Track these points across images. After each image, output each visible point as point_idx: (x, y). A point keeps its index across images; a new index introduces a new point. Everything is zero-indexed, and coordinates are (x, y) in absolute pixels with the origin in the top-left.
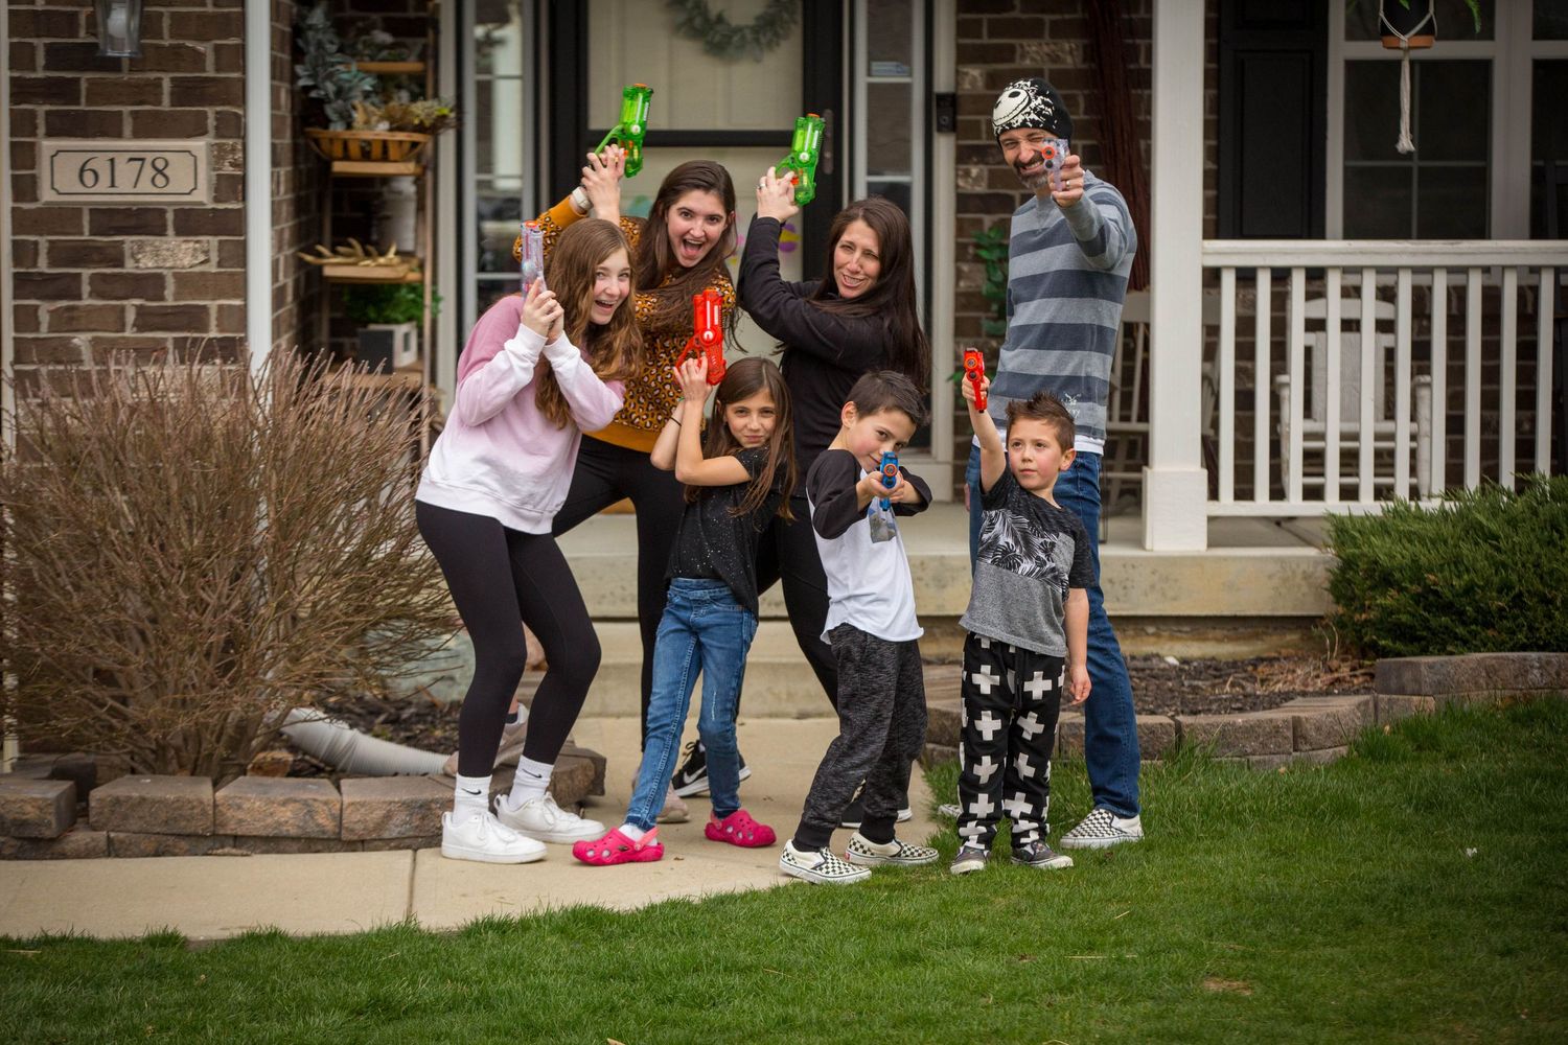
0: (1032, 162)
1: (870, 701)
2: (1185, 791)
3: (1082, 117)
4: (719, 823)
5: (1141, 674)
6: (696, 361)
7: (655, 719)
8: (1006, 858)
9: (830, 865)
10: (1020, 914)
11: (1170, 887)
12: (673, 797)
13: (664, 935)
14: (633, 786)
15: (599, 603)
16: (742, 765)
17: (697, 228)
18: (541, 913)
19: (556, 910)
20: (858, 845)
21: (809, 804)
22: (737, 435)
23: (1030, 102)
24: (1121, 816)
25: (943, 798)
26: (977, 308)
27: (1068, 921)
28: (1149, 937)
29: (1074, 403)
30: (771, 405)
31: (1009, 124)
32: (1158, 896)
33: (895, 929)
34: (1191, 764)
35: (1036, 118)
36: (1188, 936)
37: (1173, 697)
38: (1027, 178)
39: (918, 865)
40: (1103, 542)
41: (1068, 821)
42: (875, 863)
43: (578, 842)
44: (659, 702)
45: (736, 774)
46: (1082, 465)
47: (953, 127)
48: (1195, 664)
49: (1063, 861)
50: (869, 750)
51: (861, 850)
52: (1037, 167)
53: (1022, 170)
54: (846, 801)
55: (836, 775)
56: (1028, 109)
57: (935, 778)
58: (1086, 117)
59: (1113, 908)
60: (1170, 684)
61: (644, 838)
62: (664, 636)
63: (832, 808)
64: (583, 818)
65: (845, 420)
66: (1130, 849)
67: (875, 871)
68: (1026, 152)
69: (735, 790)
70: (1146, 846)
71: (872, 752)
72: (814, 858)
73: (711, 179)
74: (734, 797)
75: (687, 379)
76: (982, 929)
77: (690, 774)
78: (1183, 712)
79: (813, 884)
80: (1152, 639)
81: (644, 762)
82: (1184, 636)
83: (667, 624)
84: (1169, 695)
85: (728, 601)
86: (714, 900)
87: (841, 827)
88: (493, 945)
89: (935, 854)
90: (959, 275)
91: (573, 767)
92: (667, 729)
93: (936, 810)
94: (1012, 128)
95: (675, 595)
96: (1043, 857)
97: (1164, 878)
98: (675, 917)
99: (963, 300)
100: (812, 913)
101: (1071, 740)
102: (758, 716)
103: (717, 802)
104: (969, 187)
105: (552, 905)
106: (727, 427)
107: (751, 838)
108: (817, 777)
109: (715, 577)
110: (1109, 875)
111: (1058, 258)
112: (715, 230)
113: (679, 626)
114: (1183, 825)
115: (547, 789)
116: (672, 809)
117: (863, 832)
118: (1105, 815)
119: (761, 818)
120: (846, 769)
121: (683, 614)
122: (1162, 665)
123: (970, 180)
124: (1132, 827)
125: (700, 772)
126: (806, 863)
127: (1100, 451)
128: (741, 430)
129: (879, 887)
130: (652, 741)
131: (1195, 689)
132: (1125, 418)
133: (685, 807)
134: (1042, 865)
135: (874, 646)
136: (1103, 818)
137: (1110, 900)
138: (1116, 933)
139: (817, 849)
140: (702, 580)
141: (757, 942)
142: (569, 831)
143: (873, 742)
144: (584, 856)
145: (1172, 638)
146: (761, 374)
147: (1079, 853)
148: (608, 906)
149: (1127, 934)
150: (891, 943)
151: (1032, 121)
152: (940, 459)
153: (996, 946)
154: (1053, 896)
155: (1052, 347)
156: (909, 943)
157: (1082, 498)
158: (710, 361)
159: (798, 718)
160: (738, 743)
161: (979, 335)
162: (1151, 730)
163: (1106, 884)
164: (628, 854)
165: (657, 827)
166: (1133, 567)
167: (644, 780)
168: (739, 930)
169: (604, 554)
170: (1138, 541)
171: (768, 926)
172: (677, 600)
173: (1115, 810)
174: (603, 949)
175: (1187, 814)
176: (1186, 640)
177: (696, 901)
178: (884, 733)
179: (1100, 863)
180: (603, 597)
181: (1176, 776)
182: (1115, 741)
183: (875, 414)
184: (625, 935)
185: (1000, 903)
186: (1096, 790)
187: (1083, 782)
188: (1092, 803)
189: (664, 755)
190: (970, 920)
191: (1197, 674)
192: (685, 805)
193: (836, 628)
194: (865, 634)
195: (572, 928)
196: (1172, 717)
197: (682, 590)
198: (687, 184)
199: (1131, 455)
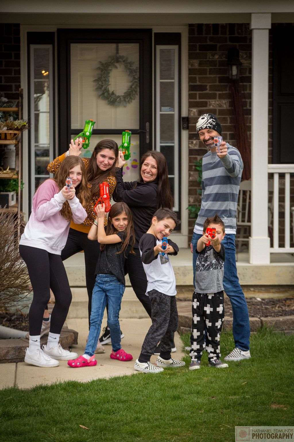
0: (209, 140)
1: (163, 314)
2: (264, 342)
3: (229, 124)
4: (114, 353)
5: (249, 304)
6: (101, 205)
7: (93, 320)
8: (207, 365)
9: (150, 367)
10: (212, 383)
11: (260, 374)
12: (99, 345)
13: (97, 390)
14: (87, 342)
15: (75, 281)
16: (122, 334)
17: (106, 161)
18: (57, 383)
19: (63, 382)
20: (159, 361)
21: (143, 347)
22: (116, 227)
23: (208, 120)
24: (244, 351)
25: (186, 345)
26: (195, 186)
27: (227, 385)
28: (253, 390)
29: (226, 218)
30: (126, 217)
31: (201, 128)
32: (256, 377)
33: (171, 388)
34: (266, 333)
35: (210, 126)
36: (266, 390)
37: (260, 311)
38: (208, 145)
39: (179, 367)
40: (237, 261)
41: (226, 352)
42: (165, 366)
43: (69, 360)
44: (94, 314)
45: (120, 337)
46: (229, 238)
47: (187, 128)
48: (266, 300)
49: (225, 365)
50: (162, 330)
51: (160, 362)
52: (211, 142)
53: (206, 143)
54: (155, 346)
55: (152, 338)
56: (207, 123)
57: (184, 338)
58: (230, 125)
59: (241, 381)
60: (258, 307)
61: (90, 359)
62: (95, 293)
63: (151, 349)
64: (71, 352)
65: (153, 222)
66: (247, 361)
67: (165, 369)
68: (207, 136)
69: (120, 342)
70: (252, 360)
71: (163, 331)
72: (145, 365)
73: (112, 145)
74: (119, 345)
75: (99, 211)
76: (200, 388)
77: (105, 337)
78: (263, 316)
79: (145, 373)
80: (253, 292)
81: (90, 334)
82: (263, 291)
83: (96, 289)
84: (258, 311)
85: (116, 281)
86: (113, 378)
87: (154, 354)
88: (42, 394)
89: (184, 363)
90: (190, 175)
91: (67, 335)
92: (96, 323)
93: (184, 348)
94: (202, 129)
95: (98, 280)
96: (218, 364)
97: (258, 371)
98: (101, 385)
99: (191, 183)
100: (145, 383)
101: (227, 326)
102: (126, 318)
103: (114, 346)
104: (193, 147)
105: (61, 381)
106: (113, 225)
107: (125, 358)
108: (146, 339)
109: (111, 273)
110: (240, 370)
111: (219, 172)
112: (112, 162)
113: (100, 289)
114: (263, 353)
115: (59, 343)
116: (100, 349)
117: (160, 356)
118: (238, 350)
119: (128, 352)
120: (155, 337)
121: (101, 286)
122: (256, 301)
123: (193, 145)
124: (247, 354)
125: (108, 336)
126: (143, 366)
127: (235, 233)
128: (117, 226)
129: (166, 374)
130: (92, 327)
131: (266, 309)
132: (243, 221)
133: (104, 348)
134: (218, 366)
135: (164, 297)
136: (238, 351)
137: (240, 378)
138: (243, 389)
139: (146, 362)
140: (107, 275)
141: (127, 393)
142: (66, 356)
143: (164, 328)
144: (71, 364)
145: (259, 292)
146: (122, 207)
147: (230, 363)
148: (79, 381)
149: (246, 389)
150: (171, 393)
151: (209, 127)
152: (184, 234)
153: (204, 393)
154: (222, 377)
155: (218, 200)
156: (176, 393)
157: (230, 249)
158: (106, 205)
159: (139, 318)
160: (120, 327)
161: (196, 194)
162: (253, 322)
163: (239, 373)
164: (86, 364)
165: (95, 355)
166: (246, 269)
167: (90, 340)
168: (122, 388)
169: (77, 266)
170: (248, 261)
171: (131, 387)
172: (99, 281)
173: (242, 348)
174: (78, 395)
175: (265, 350)
176: (263, 292)
177: (107, 379)
178: (167, 325)
179: (237, 366)
180: (76, 279)
181: (261, 337)
182: (242, 326)
183: (163, 220)
184: (85, 390)
185: (205, 379)
186: (236, 342)
187: (231, 339)
188: (234, 346)
189: (96, 331)
190: (196, 385)
191: (267, 304)
192: (103, 348)
193: (151, 291)
194: (161, 293)
195: (68, 388)
196: (259, 318)
197: (100, 278)
198: (104, 147)
199: (245, 233)
